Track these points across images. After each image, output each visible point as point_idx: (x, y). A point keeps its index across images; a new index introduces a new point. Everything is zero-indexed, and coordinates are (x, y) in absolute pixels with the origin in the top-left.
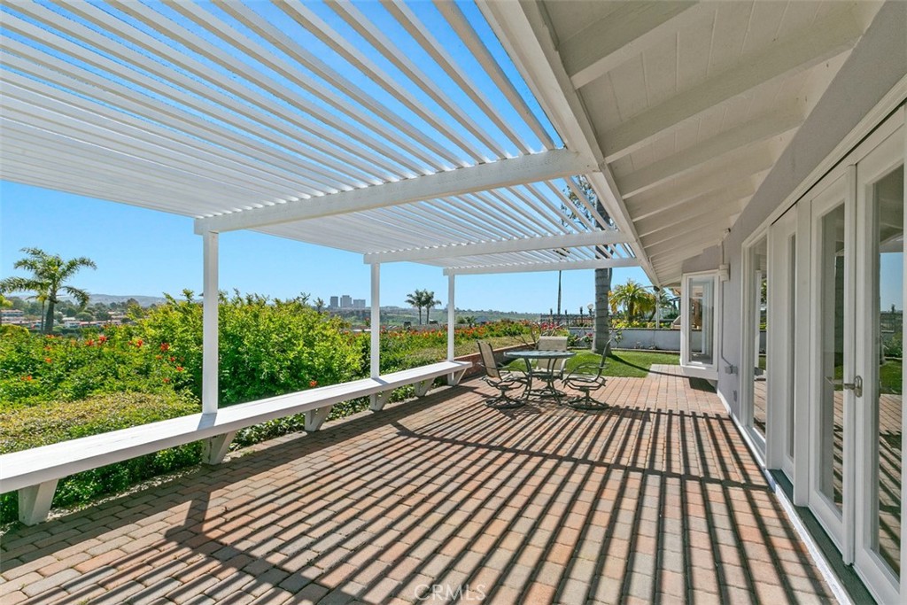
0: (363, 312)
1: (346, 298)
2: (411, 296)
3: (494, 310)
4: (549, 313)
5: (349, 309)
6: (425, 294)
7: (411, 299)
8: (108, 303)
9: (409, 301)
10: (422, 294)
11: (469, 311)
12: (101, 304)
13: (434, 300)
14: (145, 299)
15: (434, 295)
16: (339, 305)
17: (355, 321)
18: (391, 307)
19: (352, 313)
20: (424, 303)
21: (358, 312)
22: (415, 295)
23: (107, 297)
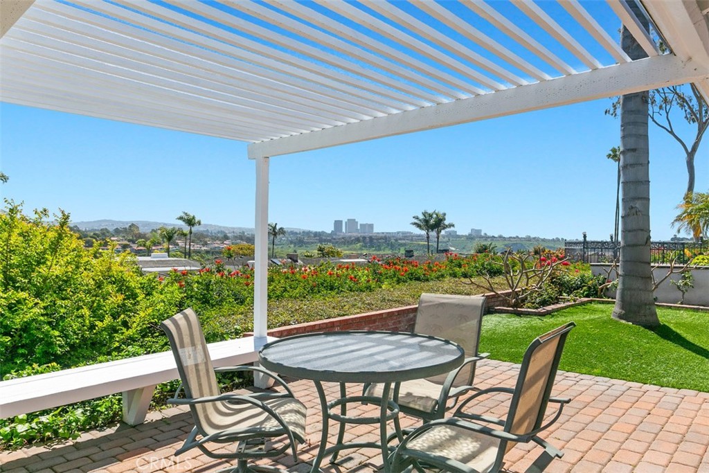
0: (371, 238)
1: (352, 222)
2: (417, 218)
3: (532, 236)
4: (581, 239)
5: (355, 234)
6: (434, 216)
7: (416, 221)
8: (111, 229)
9: (415, 224)
10: (431, 216)
11: (500, 237)
12: (106, 229)
13: (446, 222)
14: (147, 224)
15: (446, 217)
16: (344, 230)
17: (361, 249)
18: (403, 233)
19: (358, 240)
20: (432, 227)
21: (364, 238)
22: (421, 217)
23: (113, 223)
